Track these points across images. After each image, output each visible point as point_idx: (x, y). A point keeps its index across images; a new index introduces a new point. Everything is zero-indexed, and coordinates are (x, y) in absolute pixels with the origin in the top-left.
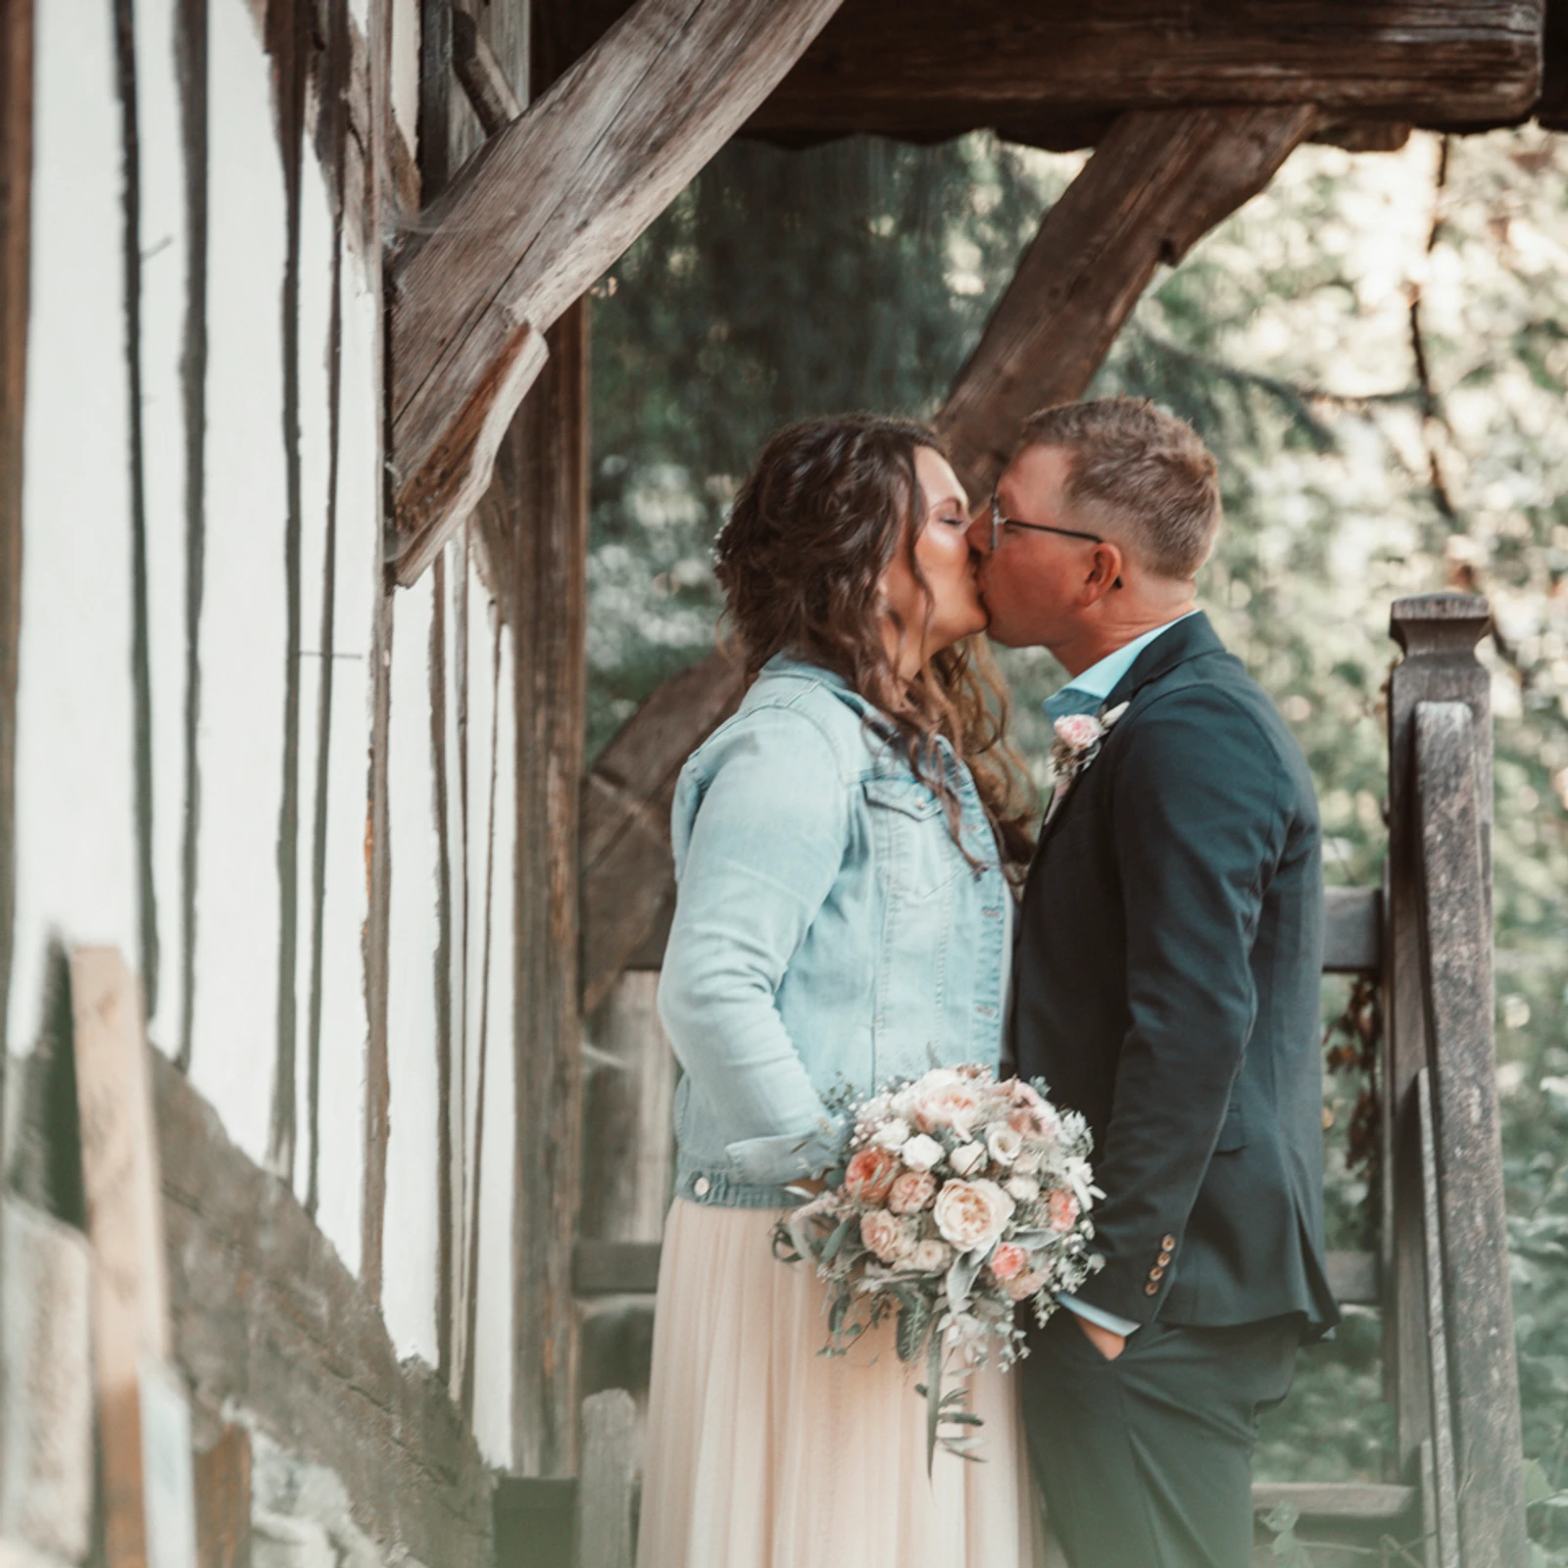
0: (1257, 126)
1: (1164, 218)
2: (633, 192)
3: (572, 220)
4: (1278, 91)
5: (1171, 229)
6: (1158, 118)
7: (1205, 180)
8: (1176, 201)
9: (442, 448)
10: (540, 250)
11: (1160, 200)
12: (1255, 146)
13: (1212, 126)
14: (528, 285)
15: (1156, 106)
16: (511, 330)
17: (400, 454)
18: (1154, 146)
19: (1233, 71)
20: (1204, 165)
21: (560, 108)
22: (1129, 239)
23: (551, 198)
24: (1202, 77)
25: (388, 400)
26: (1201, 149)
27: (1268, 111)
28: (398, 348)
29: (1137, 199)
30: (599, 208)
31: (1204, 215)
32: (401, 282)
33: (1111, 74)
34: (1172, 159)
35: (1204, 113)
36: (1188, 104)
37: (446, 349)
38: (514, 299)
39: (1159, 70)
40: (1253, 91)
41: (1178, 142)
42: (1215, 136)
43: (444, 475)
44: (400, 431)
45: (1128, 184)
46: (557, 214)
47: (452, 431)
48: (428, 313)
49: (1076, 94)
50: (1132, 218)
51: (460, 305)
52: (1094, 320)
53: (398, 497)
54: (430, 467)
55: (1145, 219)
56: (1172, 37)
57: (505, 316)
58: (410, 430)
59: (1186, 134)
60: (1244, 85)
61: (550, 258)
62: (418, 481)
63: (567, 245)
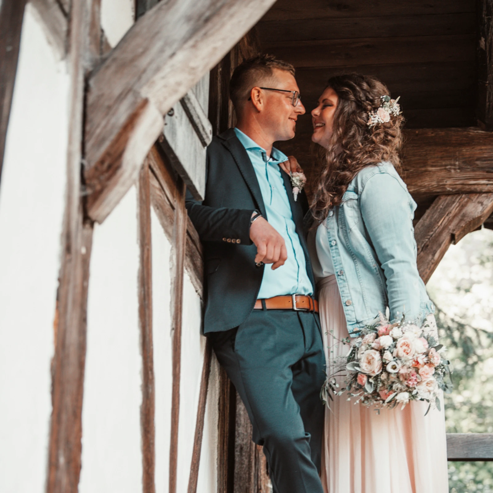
0: (480, 199)
1: (451, 227)
2: (197, 42)
3: (168, 52)
4: (486, 188)
5: (454, 230)
6: (449, 198)
7: (464, 216)
8: (455, 222)
9: (108, 154)
10: (154, 66)
11: (450, 221)
12: (480, 205)
13: (466, 200)
14: (148, 81)
15: (448, 194)
16: (139, 101)
17: (88, 156)
18: (449, 205)
19: (472, 182)
20: (464, 211)
21: (164, 7)
22: (441, 233)
23: (159, 44)
24: (462, 184)
25: (84, 133)
26: (463, 206)
27: (483, 195)
28: (89, 110)
29: (443, 221)
30: (180, 48)
31: (464, 225)
32: (92, 82)
33: (434, 183)
34: (454, 209)
35: (464, 196)
36: (458, 193)
37: (110, 110)
38: (141, 87)
39: (449, 182)
40: (479, 188)
41: (456, 204)
42: (467, 202)
43: (110, 167)
44: (89, 146)
45: (440, 217)
46: (162, 51)
47: (112, 146)
48: (102, 95)
49: (423, 190)
50: (441, 227)
51: (117, 91)
52: (430, 257)
53: (86, 175)
54: (102, 162)
55: (445, 227)
56: (453, 171)
57: (137, 94)
58: (93, 146)
59: (458, 202)
60: (476, 186)
61: (158, 69)
62: (96, 168)
63: (165, 64)
